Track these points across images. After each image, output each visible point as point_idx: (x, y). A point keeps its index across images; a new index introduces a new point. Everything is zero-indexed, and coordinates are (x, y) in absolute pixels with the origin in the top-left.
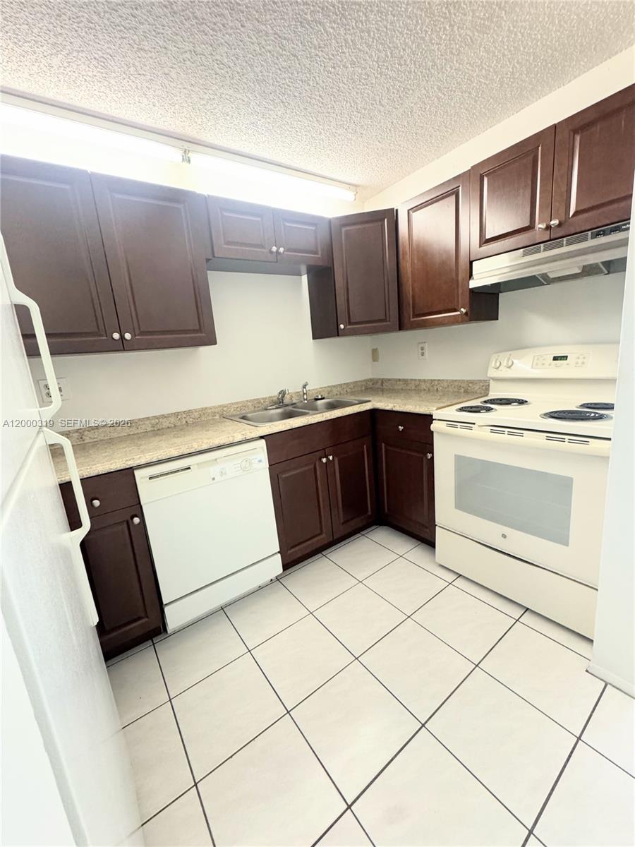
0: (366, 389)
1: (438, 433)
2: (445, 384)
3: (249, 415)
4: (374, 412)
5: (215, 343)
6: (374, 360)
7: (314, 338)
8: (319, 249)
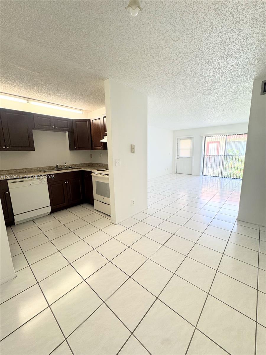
0: (88, 165)
1: (93, 176)
2: (105, 165)
3: (46, 171)
4: (82, 171)
5: (34, 150)
6: (91, 157)
7: (70, 150)
8: (69, 127)
